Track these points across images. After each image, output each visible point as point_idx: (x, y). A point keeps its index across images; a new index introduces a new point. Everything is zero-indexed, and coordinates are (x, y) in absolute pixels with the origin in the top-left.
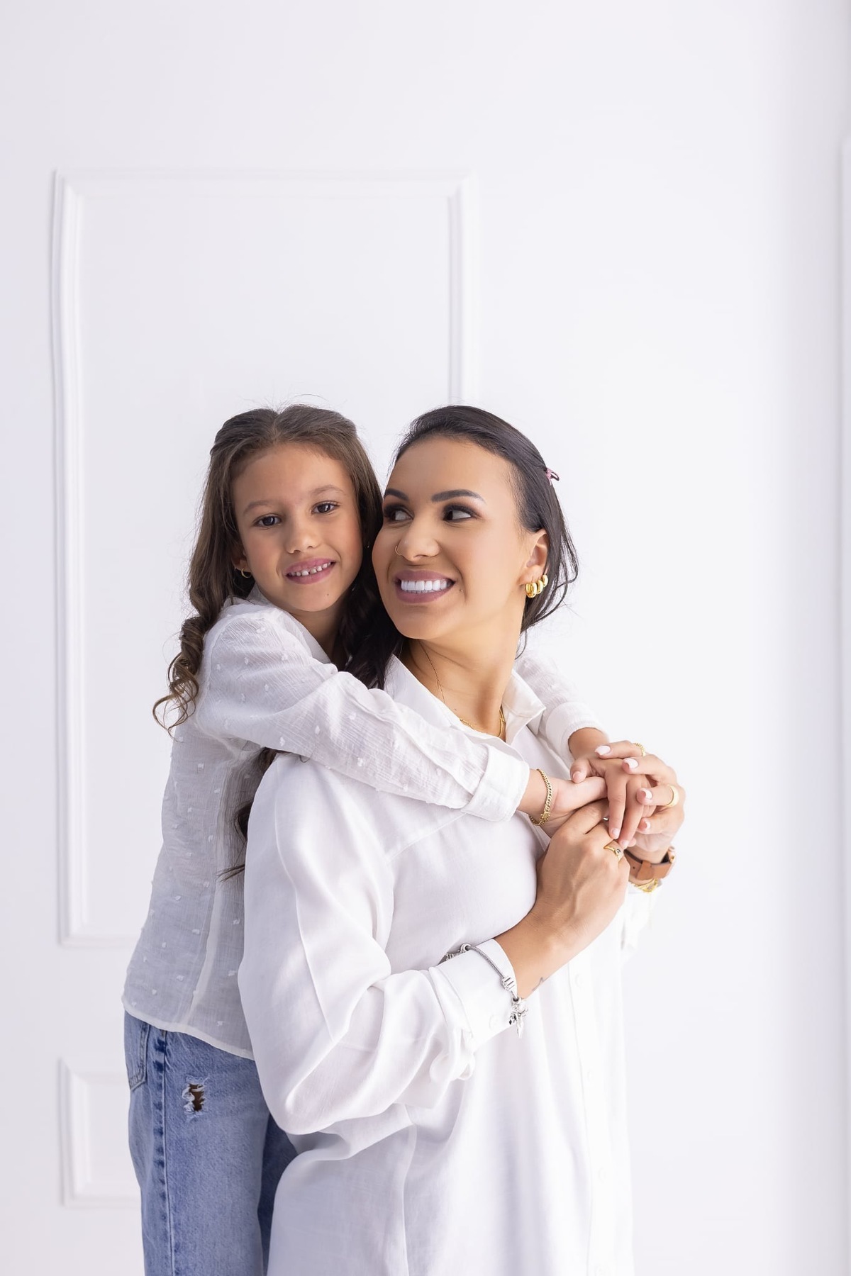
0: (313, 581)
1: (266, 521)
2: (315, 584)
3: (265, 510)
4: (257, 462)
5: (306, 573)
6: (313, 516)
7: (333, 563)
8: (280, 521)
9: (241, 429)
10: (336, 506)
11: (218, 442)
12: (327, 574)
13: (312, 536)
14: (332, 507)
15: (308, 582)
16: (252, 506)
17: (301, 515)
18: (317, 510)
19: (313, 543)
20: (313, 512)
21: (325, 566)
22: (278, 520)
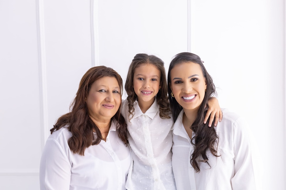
0: (147, 95)
1: (140, 79)
2: (147, 96)
3: (141, 77)
4: (143, 66)
5: (146, 93)
6: (151, 81)
7: (152, 92)
8: (144, 80)
9: (141, 58)
10: (156, 80)
11: (135, 59)
12: (150, 94)
13: (150, 85)
14: (155, 80)
15: (146, 95)
16: (139, 75)
17: (148, 80)
18: (152, 80)
19: (150, 87)
20: (151, 80)
21: (150, 92)
22: (144, 79)
